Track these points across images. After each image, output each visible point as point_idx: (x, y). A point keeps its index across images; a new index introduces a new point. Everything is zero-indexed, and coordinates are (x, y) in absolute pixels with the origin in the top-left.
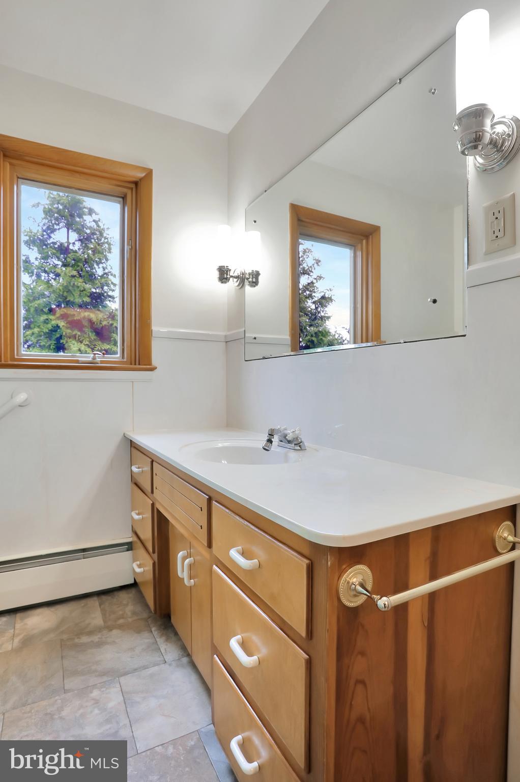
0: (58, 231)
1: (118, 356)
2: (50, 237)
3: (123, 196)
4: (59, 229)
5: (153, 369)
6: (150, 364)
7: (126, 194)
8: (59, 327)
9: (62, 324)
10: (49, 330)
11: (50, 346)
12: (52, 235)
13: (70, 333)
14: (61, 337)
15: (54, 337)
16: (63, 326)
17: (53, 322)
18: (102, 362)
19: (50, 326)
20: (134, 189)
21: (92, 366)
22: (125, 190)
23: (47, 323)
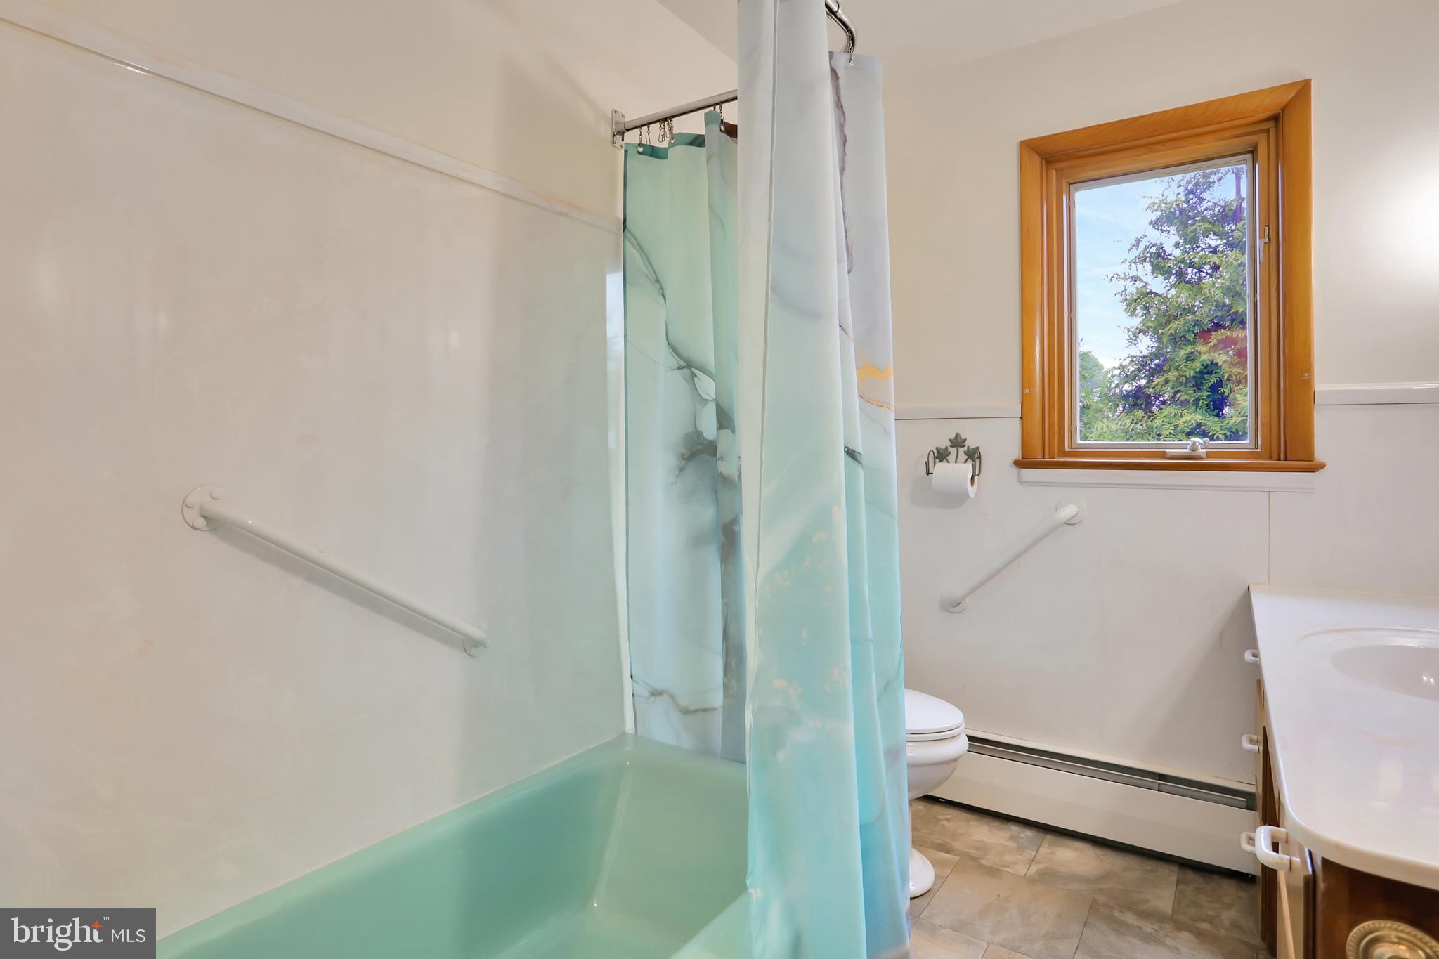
0: (1216, 184)
1: (1247, 442)
2: (1201, 200)
3: (1251, 149)
4: (1219, 180)
5: (1316, 468)
6: (1311, 458)
7: (1257, 144)
8: (1217, 364)
9: (1221, 358)
10: (1196, 373)
11: (1198, 400)
12: (1206, 195)
13: (1239, 373)
14: (1220, 383)
15: (1207, 385)
16: (1224, 362)
17: (1205, 357)
18: (1209, 455)
19: (1197, 365)
20: (1272, 132)
21: (1189, 464)
22: (1254, 138)
23: (1193, 360)
